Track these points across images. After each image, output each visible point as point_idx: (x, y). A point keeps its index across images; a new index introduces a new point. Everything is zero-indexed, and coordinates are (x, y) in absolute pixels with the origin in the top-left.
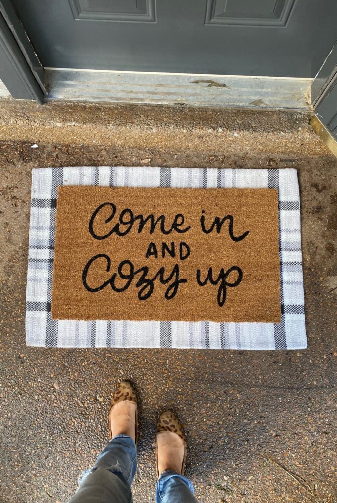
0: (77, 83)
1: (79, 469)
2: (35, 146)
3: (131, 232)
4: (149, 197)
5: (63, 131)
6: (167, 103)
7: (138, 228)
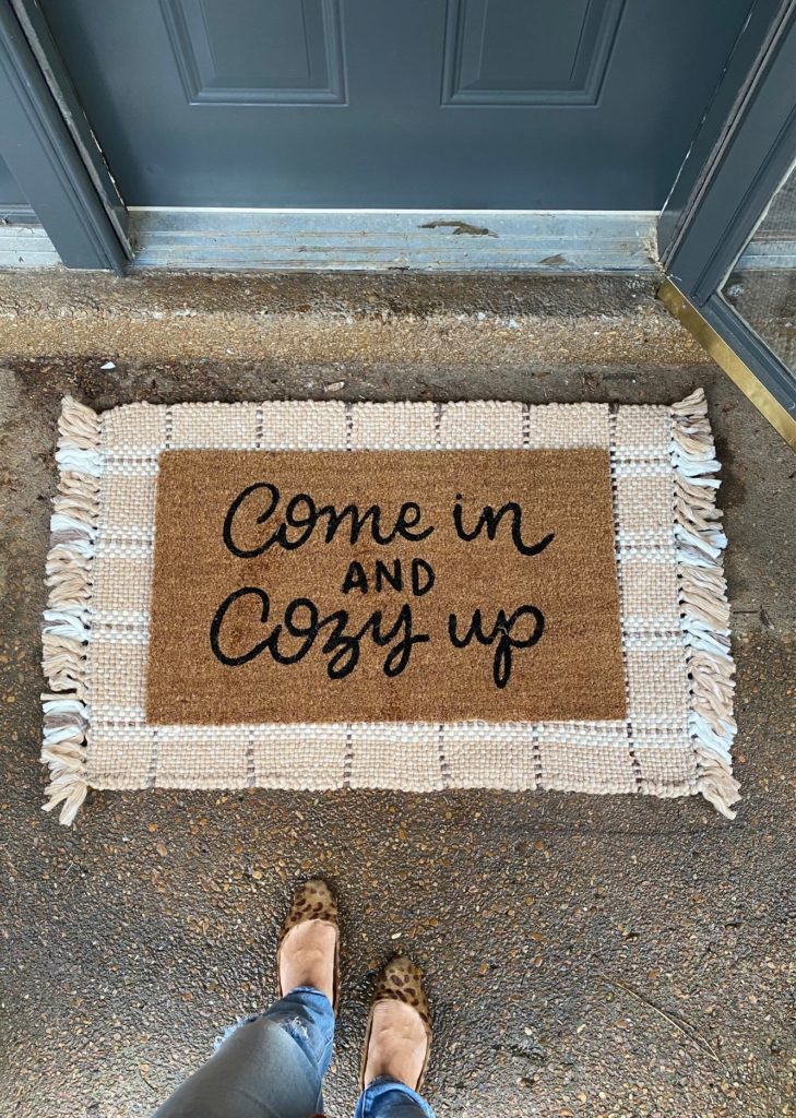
0: (192, 234)
1: (214, 1026)
2: (110, 366)
3: (311, 542)
4: (346, 470)
5: (167, 329)
6: (373, 268)
7: (326, 532)
